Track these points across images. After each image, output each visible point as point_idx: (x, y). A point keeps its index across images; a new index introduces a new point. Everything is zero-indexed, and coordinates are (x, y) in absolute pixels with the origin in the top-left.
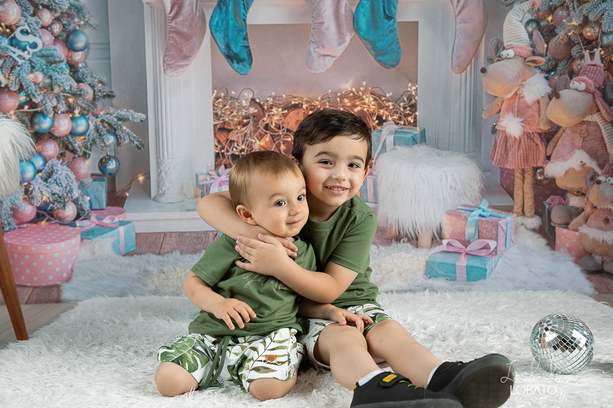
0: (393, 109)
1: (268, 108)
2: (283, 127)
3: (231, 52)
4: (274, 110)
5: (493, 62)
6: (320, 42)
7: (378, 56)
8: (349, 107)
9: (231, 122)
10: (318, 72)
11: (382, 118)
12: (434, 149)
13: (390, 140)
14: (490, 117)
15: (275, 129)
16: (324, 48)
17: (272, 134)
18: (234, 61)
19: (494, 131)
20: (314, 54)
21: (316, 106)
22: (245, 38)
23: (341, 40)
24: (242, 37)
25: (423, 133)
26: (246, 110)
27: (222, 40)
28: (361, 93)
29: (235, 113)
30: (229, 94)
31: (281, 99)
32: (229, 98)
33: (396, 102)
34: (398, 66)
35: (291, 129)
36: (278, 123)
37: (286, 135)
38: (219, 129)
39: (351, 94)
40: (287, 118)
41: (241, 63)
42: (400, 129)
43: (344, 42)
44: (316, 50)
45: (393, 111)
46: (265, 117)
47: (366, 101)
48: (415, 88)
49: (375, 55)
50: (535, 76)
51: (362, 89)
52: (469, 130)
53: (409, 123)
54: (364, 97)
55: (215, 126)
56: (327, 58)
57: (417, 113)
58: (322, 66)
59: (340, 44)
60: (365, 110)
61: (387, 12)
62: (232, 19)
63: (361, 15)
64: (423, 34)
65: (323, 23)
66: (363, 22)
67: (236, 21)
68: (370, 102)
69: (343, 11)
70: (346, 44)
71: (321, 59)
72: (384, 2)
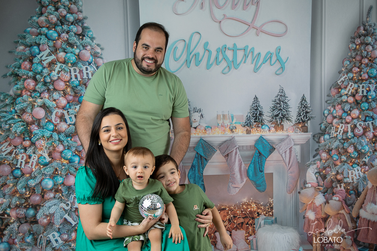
0: (263, 209)
5: (303, 189)
6: (234, 182)
7: (257, 187)
8: (245, 209)
10: (233, 195)
11: (259, 213)
12: (280, 226)
13: (263, 222)
14: (303, 212)
16: (235, 184)
19: (304, 217)
20: (231, 187)
21: (232, 209)
22: (203, 181)
24: (201, 181)
25: (276, 219)
27: (193, 182)
28: (250, 203)
33: (265, 206)
34: (265, 191)
39: (246, 203)
42: (267, 217)
43: (243, 181)
44: (232, 185)
47: (253, 206)
48: (272, 200)
50: (319, 195)
51: (251, 201)
52: (294, 217)
53: (270, 215)
54: (252, 204)
56: (237, 188)
57: (273, 211)
58: (234, 192)
59: (242, 183)
60: (252, 210)
61: (260, 169)
62: (197, 173)
63: (250, 171)
64: (275, 178)
65: (235, 174)
66: (251, 173)
67: (199, 174)
68: (254, 206)
69: (243, 169)
70: (244, 183)
71: (234, 189)
72: (259, 165)
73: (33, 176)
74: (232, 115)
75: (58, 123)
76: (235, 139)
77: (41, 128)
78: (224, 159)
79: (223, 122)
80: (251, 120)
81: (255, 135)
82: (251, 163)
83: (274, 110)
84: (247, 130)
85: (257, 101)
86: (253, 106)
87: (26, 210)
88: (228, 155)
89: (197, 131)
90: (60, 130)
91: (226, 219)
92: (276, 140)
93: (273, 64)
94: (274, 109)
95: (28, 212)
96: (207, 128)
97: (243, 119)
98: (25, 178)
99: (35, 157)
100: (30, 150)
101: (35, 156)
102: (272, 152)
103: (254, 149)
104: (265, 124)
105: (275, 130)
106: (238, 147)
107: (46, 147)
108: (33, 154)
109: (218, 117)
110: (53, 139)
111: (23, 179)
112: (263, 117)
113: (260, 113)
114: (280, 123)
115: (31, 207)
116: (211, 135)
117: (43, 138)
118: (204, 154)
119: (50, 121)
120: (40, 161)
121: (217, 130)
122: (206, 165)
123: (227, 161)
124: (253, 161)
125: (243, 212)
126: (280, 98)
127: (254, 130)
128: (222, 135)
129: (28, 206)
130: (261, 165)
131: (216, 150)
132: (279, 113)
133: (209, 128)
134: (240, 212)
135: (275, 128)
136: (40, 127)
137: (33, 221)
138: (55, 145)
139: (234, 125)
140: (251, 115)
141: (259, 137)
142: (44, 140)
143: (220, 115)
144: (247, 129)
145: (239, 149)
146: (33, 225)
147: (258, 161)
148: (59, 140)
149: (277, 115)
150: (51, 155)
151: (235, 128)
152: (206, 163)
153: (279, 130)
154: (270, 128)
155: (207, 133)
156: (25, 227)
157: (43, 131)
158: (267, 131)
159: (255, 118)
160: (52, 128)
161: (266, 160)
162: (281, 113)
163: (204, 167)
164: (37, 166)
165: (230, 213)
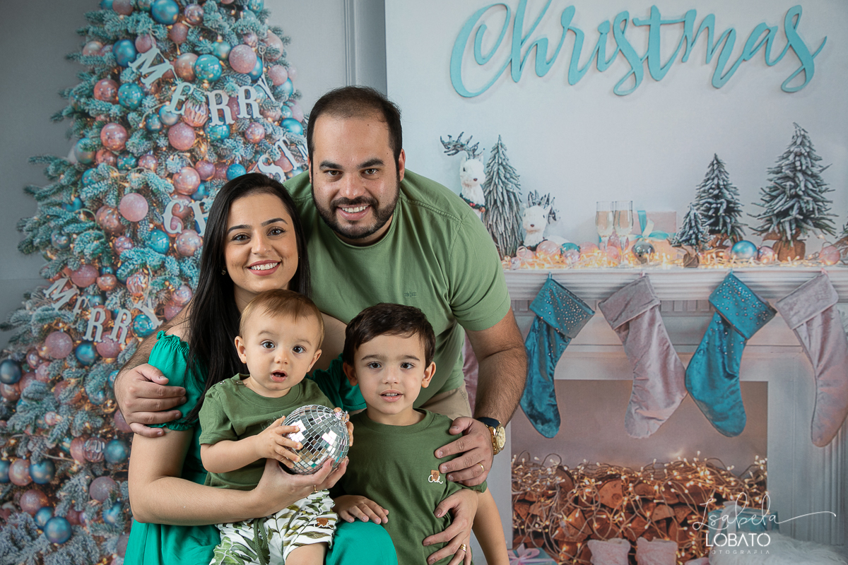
0: (735, 486)
1: (578, 478)
2: (596, 502)
3: (534, 411)
4: (586, 480)
6: (644, 402)
7: (716, 421)
8: (679, 480)
9: (533, 493)
10: (640, 438)
11: (721, 496)
12: (789, 538)
15: (586, 503)
16: (648, 409)
17: (582, 509)
18: (538, 421)
20: (635, 416)
21: (638, 477)
22: (552, 395)
23: (670, 401)
24: (548, 394)
26: (552, 479)
28: (694, 465)
29: (538, 483)
30: (531, 460)
31: (594, 467)
32: (531, 464)
33: (739, 478)
34: (741, 435)
35: (606, 504)
36: (591, 496)
37: (600, 511)
38: (519, 501)
39: (682, 466)
40: (601, 491)
41: (546, 424)
43: (673, 403)
44: (638, 411)
45: (736, 488)
46: (574, 488)
47: (701, 474)
48: (764, 461)
49: (712, 420)
51: (695, 459)
53: (757, 505)
54: (699, 469)
55: (514, 496)
56: (652, 422)
57: (767, 493)
58: (645, 430)
59: (668, 405)
60: (700, 485)
61: (727, 370)
62: (537, 373)
63: (695, 372)
64: (775, 397)
65: (647, 380)
66: (697, 380)
67: (542, 375)
68: (705, 476)
69: (672, 367)
70: (676, 405)
71: (645, 422)
72: (723, 358)
73: (121, 361)
74: (641, 214)
75: (178, 233)
76: (649, 281)
77: (140, 245)
78: (615, 338)
79: (614, 233)
80: (699, 226)
81: (713, 269)
82: (698, 352)
83: (775, 197)
84: (685, 256)
85: (720, 171)
86: (707, 188)
87: (106, 444)
88: (627, 326)
89: (537, 257)
90: (182, 249)
91: (619, 503)
92: (779, 286)
93: (775, 62)
94: (774, 194)
95: (110, 448)
96: (567, 250)
97: (675, 224)
98: (103, 367)
99: (124, 317)
100: (115, 298)
101: (125, 314)
102: (765, 322)
103: (708, 310)
104: (744, 238)
105: (776, 256)
106: (658, 303)
107: (151, 293)
108: (120, 309)
109: (599, 218)
110: (167, 273)
111: (99, 369)
112: (738, 218)
113: (727, 206)
114: (794, 237)
115: (116, 437)
116: (578, 269)
117: (143, 271)
118: (558, 322)
119: (160, 228)
120: (137, 326)
121: (596, 254)
122: (562, 352)
123: (624, 342)
124: (704, 346)
125: (673, 490)
126: (794, 163)
127: (709, 256)
128: (612, 270)
129: (110, 436)
130: (731, 358)
131: (593, 312)
132: (792, 207)
133: (572, 250)
134: (664, 490)
135: (775, 251)
136: (136, 241)
137: (121, 472)
138: (170, 288)
139: (647, 241)
140: (699, 211)
141: (724, 276)
142: (145, 274)
143: (606, 214)
144: (686, 253)
145: (660, 310)
146: (121, 482)
147: (721, 345)
148: (182, 275)
149: (785, 213)
150: (162, 313)
151: (649, 250)
152: (563, 346)
153: (789, 258)
154: (761, 251)
155: (566, 264)
156: (104, 486)
157: (142, 253)
158: (751, 260)
159: (712, 220)
160: (164, 246)
161: (745, 344)
162: (796, 207)
163: (556, 357)
164: (130, 337)
165: (630, 489)
